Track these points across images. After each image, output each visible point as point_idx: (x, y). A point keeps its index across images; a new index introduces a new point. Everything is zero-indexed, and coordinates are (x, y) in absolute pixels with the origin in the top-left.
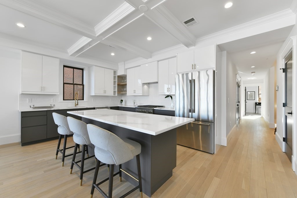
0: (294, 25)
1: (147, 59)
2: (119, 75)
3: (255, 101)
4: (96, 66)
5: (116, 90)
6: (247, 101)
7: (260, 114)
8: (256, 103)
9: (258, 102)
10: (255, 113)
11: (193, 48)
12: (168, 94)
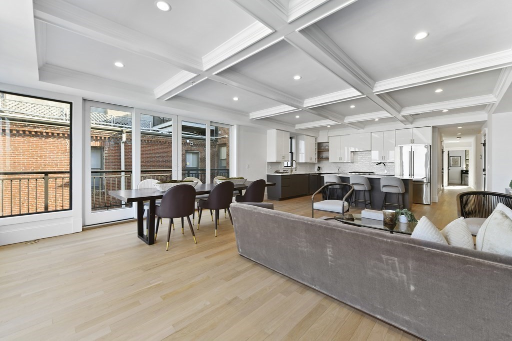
0: (486, 121)
1: (359, 130)
2: (319, 142)
3: (460, 169)
5: (317, 157)
6: (450, 168)
7: (468, 185)
8: (462, 171)
9: (465, 170)
10: (461, 184)
11: (410, 126)
12: (380, 161)
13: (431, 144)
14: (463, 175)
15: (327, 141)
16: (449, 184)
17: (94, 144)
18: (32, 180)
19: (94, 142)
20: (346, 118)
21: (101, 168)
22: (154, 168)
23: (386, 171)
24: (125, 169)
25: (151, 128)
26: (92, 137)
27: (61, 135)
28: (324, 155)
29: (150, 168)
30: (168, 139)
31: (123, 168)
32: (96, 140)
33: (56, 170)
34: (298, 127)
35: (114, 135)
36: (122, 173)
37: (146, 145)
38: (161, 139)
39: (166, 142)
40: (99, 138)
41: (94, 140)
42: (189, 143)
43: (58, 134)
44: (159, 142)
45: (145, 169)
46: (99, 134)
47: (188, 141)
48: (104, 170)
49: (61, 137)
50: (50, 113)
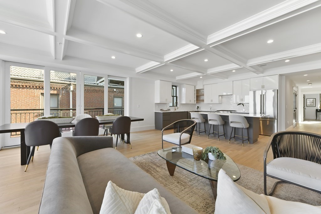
1: (224, 79)
2: (197, 89)
3: (316, 108)
4: (186, 84)
5: (196, 99)
6: (306, 107)
8: (317, 110)
9: (319, 109)
10: (316, 120)
11: (261, 75)
12: (240, 103)
13: (278, 89)
14: (318, 113)
15: (202, 88)
16: (305, 120)
17: (52, 92)
18: (13, 114)
19: (53, 91)
20: (208, 70)
21: (58, 107)
22: (92, 107)
23: (244, 110)
24: (73, 108)
25: (96, 83)
26: (51, 88)
27: (31, 87)
28: (201, 98)
29: (90, 107)
30: (101, 89)
31: (71, 107)
32: (54, 90)
33: (28, 109)
34: (178, 78)
35: (65, 86)
36: (71, 110)
37: (87, 92)
38: (97, 88)
39: (100, 91)
40: (55, 88)
41: (53, 90)
42: (116, 91)
43: (30, 86)
44: (95, 90)
45: (86, 107)
46: (55, 86)
47: (115, 90)
48: (59, 108)
49: (31, 88)
50: (34, 74)
